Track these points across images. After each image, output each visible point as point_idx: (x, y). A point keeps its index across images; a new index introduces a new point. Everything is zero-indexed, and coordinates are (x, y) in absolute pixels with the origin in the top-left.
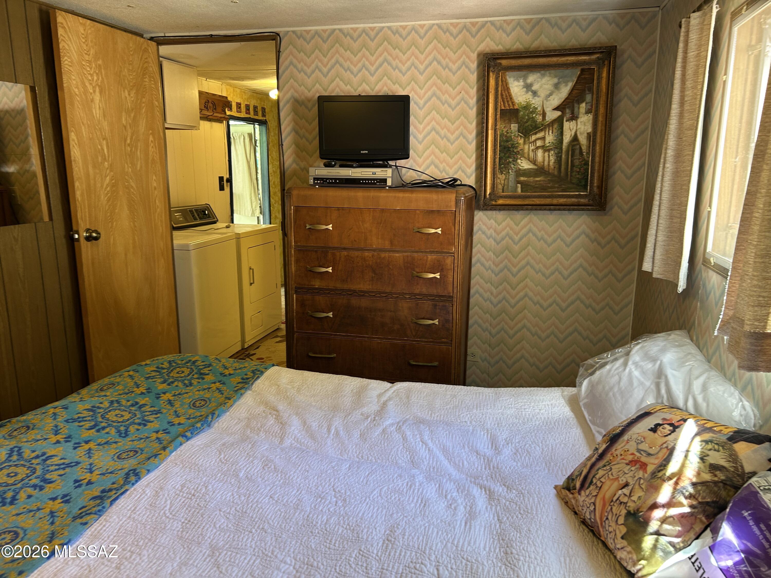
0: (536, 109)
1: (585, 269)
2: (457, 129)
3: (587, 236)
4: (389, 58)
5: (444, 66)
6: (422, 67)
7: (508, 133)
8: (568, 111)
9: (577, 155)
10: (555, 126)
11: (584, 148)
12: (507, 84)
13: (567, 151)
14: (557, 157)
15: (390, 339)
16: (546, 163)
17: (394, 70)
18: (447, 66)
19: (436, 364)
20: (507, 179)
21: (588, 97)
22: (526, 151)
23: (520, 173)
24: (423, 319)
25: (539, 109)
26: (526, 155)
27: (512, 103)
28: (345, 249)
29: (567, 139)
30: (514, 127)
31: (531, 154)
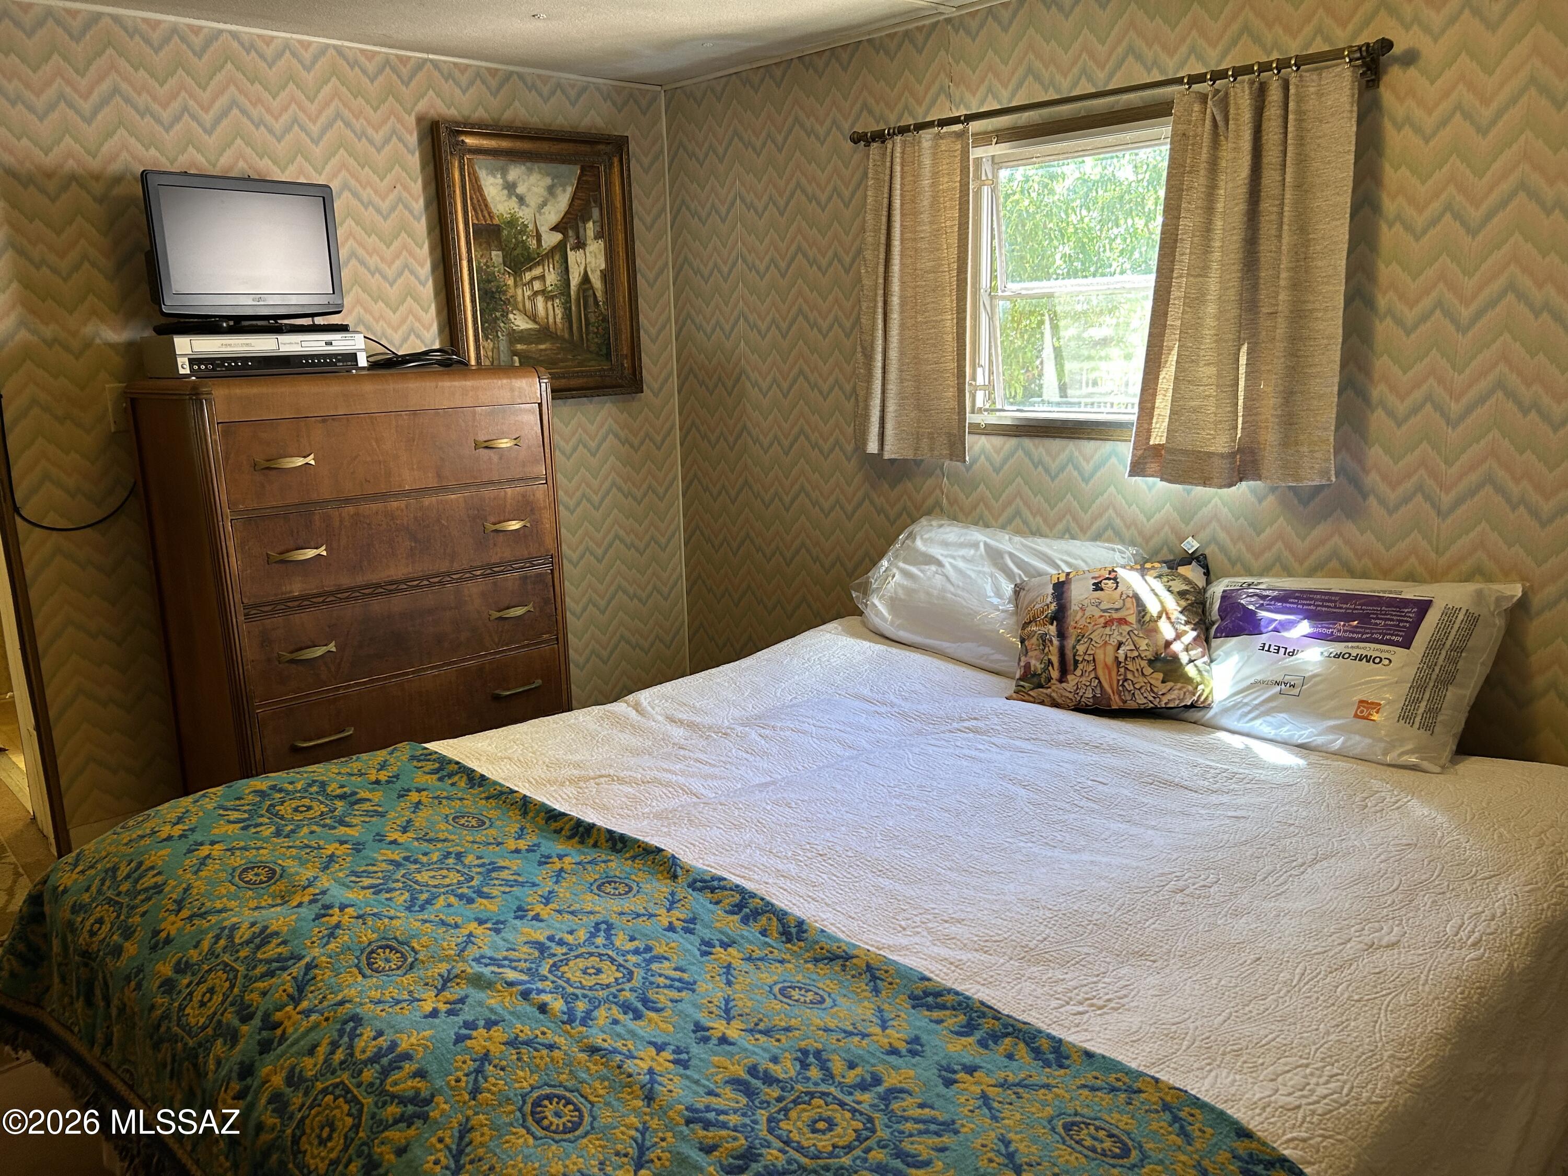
0: (526, 226)
1: (620, 489)
2: (397, 256)
3: (616, 436)
4: (242, 99)
5: (359, 133)
6: (315, 129)
7: (488, 267)
8: (571, 233)
9: (592, 308)
10: (557, 257)
11: (599, 294)
12: (477, 179)
13: (578, 300)
14: (565, 309)
15: (455, 663)
16: (551, 320)
17: (257, 127)
18: (364, 133)
19: (538, 682)
20: (496, 349)
21: (596, 213)
22: (520, 298)
23: (515, 337)
24: (508, 608)
25: (531, 227)
26: (521, 306)
27: (489, 213)
28: (348, 501)
29: (575, 280)
30: (497, 256)
31: (528, 305)
